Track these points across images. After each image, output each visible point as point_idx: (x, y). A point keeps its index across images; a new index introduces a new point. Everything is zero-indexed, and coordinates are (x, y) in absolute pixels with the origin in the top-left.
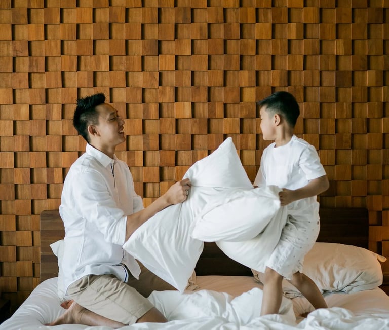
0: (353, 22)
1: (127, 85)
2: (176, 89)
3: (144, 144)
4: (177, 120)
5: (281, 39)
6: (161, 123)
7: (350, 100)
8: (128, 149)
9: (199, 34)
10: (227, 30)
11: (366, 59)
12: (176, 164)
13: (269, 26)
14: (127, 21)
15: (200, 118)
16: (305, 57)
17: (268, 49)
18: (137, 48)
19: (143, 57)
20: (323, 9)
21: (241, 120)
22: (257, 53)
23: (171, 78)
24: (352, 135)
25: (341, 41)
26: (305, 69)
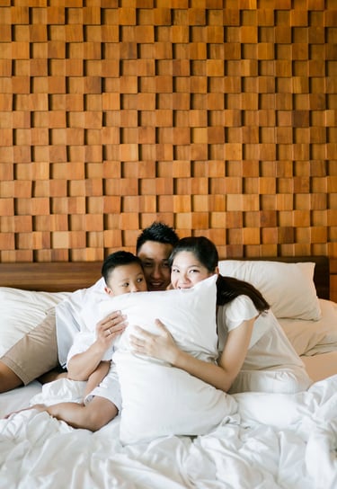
0: (310, 58)
1: (68, 126)
2: (121, 130)
3: (86, 189)
4: (122, 163)
5: (234, 76)
6: (105, 166)
7: (308, 141)
8: (68, 195)
9: (145, 72)
10: (177, 66)
11: (324, 97)
12: (122, 211)
13: (221, 62)
14: (67, 56)
15: (148, 161)
16: (260, 95)
17: (220, 87)
18: (79, 85)
19: (85, 96)
20: (279, 46)
21: (192, 162)
22: (208, 91)
23: (115, 119)
24: (311, 178)
25: (297, 79)
26: (260, 108)
